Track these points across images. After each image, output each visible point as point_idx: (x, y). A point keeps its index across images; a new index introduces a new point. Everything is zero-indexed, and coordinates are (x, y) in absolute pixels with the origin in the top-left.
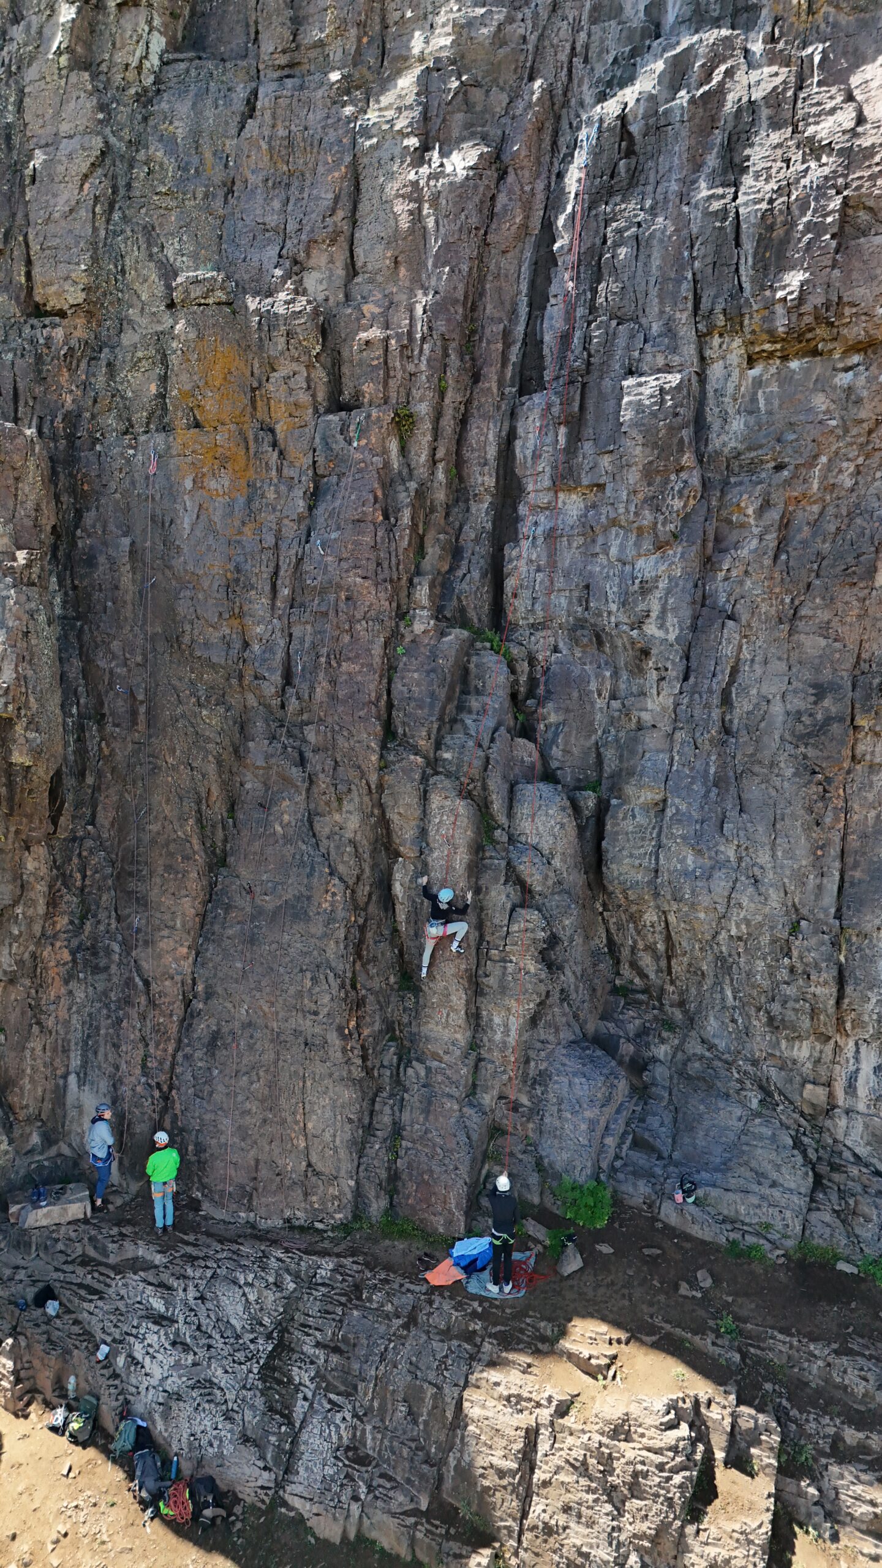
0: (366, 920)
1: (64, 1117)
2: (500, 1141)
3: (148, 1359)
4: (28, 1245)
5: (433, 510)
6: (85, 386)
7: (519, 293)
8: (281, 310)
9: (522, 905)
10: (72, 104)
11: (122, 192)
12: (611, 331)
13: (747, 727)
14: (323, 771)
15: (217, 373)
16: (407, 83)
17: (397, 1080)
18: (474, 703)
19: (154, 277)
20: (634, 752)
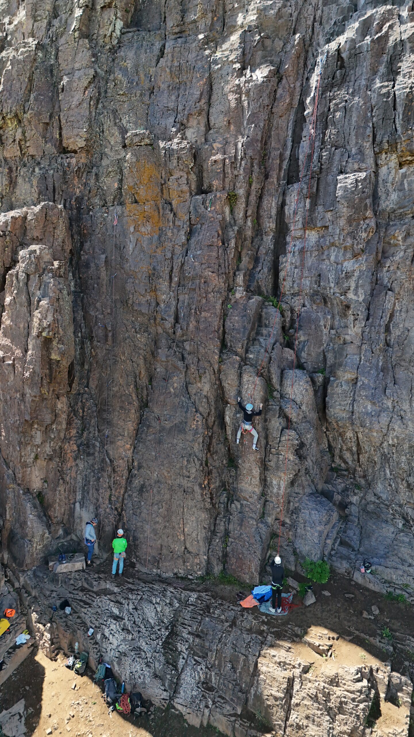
0: (212, 434)
1: (74, 522)
2: (276, 540)
3: (111, 636)
4: (57, 581)
5: (245, 239)
6: (85, 184)
7: (287, 136)
8: (175, 147)
9: (287, 428)
10: (80, 54)
11: (103, 94)
12: (332, 152)
13: (398, 343)
14: (193, 363)
15: (145, 177)
16: (235, 38)
17: (227, 510)
18: (264, 331)
19: (117, 133)
20: (342, 355)
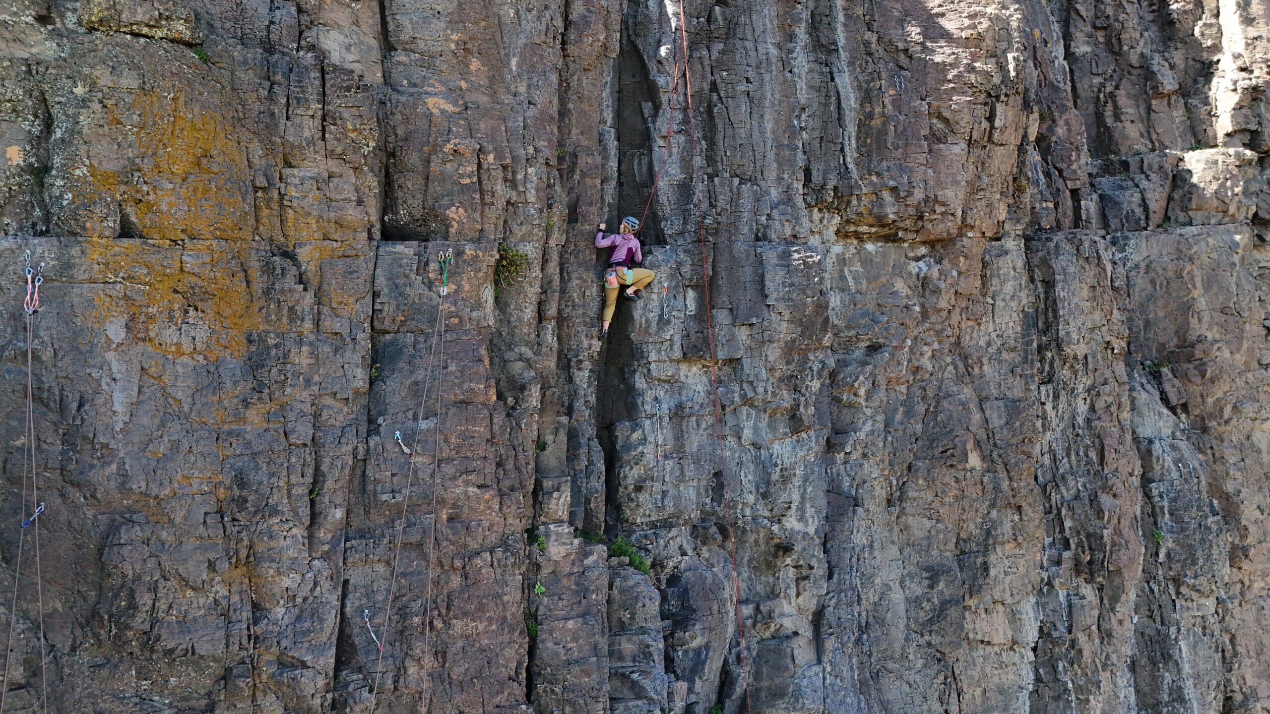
7: (604, 121)
18: (627, 645)
20: (779, 668)
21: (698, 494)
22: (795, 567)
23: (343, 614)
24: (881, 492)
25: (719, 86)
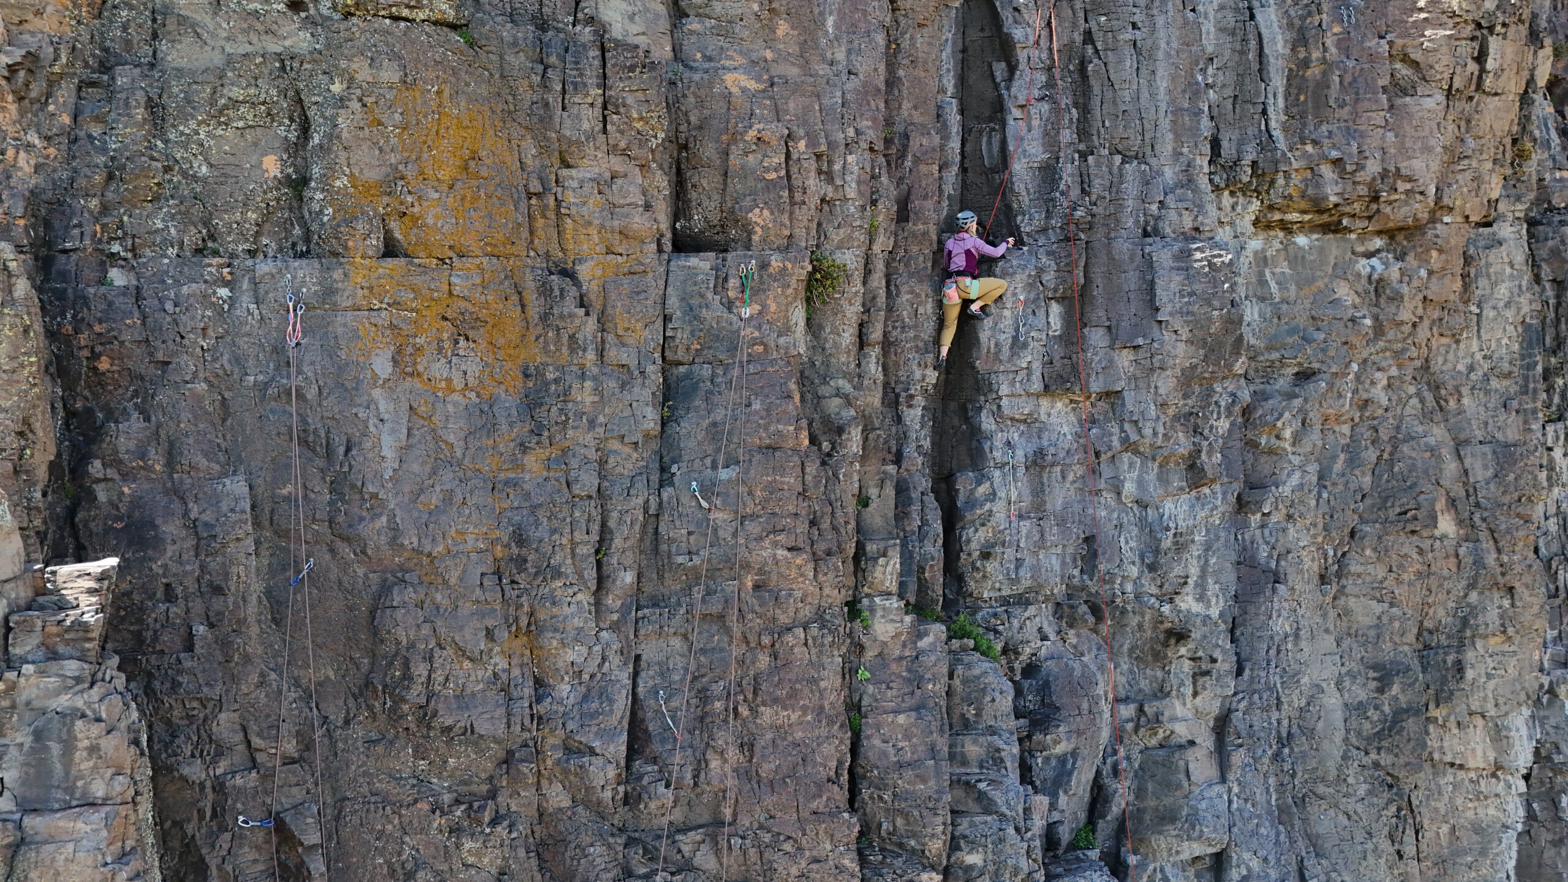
7: (941, 90)
15: (446, 155)
18: (972, 748)
20: (1168, 785)
21: (1063, 563)
22: (1192, 659)
23: (634, 694)
24: (1311, 565)
25: (1095, 38)
